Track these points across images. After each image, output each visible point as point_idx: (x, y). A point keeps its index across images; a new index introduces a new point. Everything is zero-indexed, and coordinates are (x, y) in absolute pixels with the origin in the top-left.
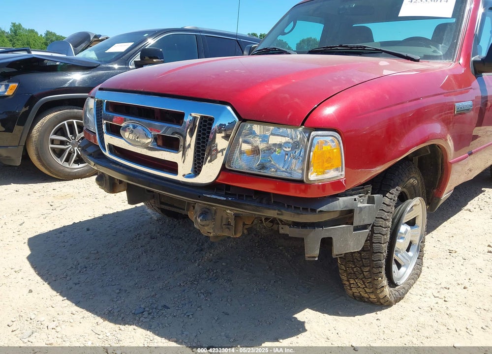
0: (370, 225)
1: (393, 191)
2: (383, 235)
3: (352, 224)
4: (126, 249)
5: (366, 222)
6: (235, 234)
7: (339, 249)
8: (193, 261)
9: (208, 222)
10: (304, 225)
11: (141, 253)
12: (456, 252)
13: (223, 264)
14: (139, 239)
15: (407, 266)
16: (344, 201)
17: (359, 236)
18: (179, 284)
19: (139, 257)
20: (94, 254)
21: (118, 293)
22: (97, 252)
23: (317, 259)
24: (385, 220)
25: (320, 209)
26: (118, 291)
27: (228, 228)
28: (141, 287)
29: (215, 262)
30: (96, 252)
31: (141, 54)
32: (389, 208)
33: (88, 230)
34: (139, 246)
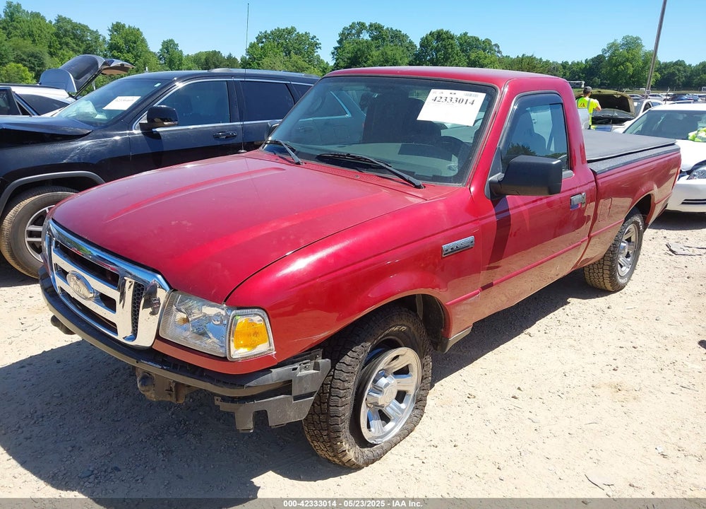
0: (315, 392)
1: (358, 348)
2: (341, 398)
3: (291, 394)
4: (97, 390)
5: (309, 390)
6: (177, 400)
7: (275, 420)
8: (167, 409)
9: (147, 388)
10: (232, 400)
11: (112, 397)
12: (475, 397)
13: (200, 413)
14: (115, 376)
15: (398, 420)
16: (278, 373)
17: (301, 405)
18: (140, 439)
19: (108, 402)
20: (58, 397)
21: (70, 451)
22: (61, 396)
23: (252, 431)
24: (343, 381)
25: (248, 385)
26: (70, 449)
27: (170, 394)
28: (98, 443)
29: (192, 411)
30: (59, 395)
31: (148, 114)
32: (350, 368)
33: (58, 362)
34: (113, 387)
